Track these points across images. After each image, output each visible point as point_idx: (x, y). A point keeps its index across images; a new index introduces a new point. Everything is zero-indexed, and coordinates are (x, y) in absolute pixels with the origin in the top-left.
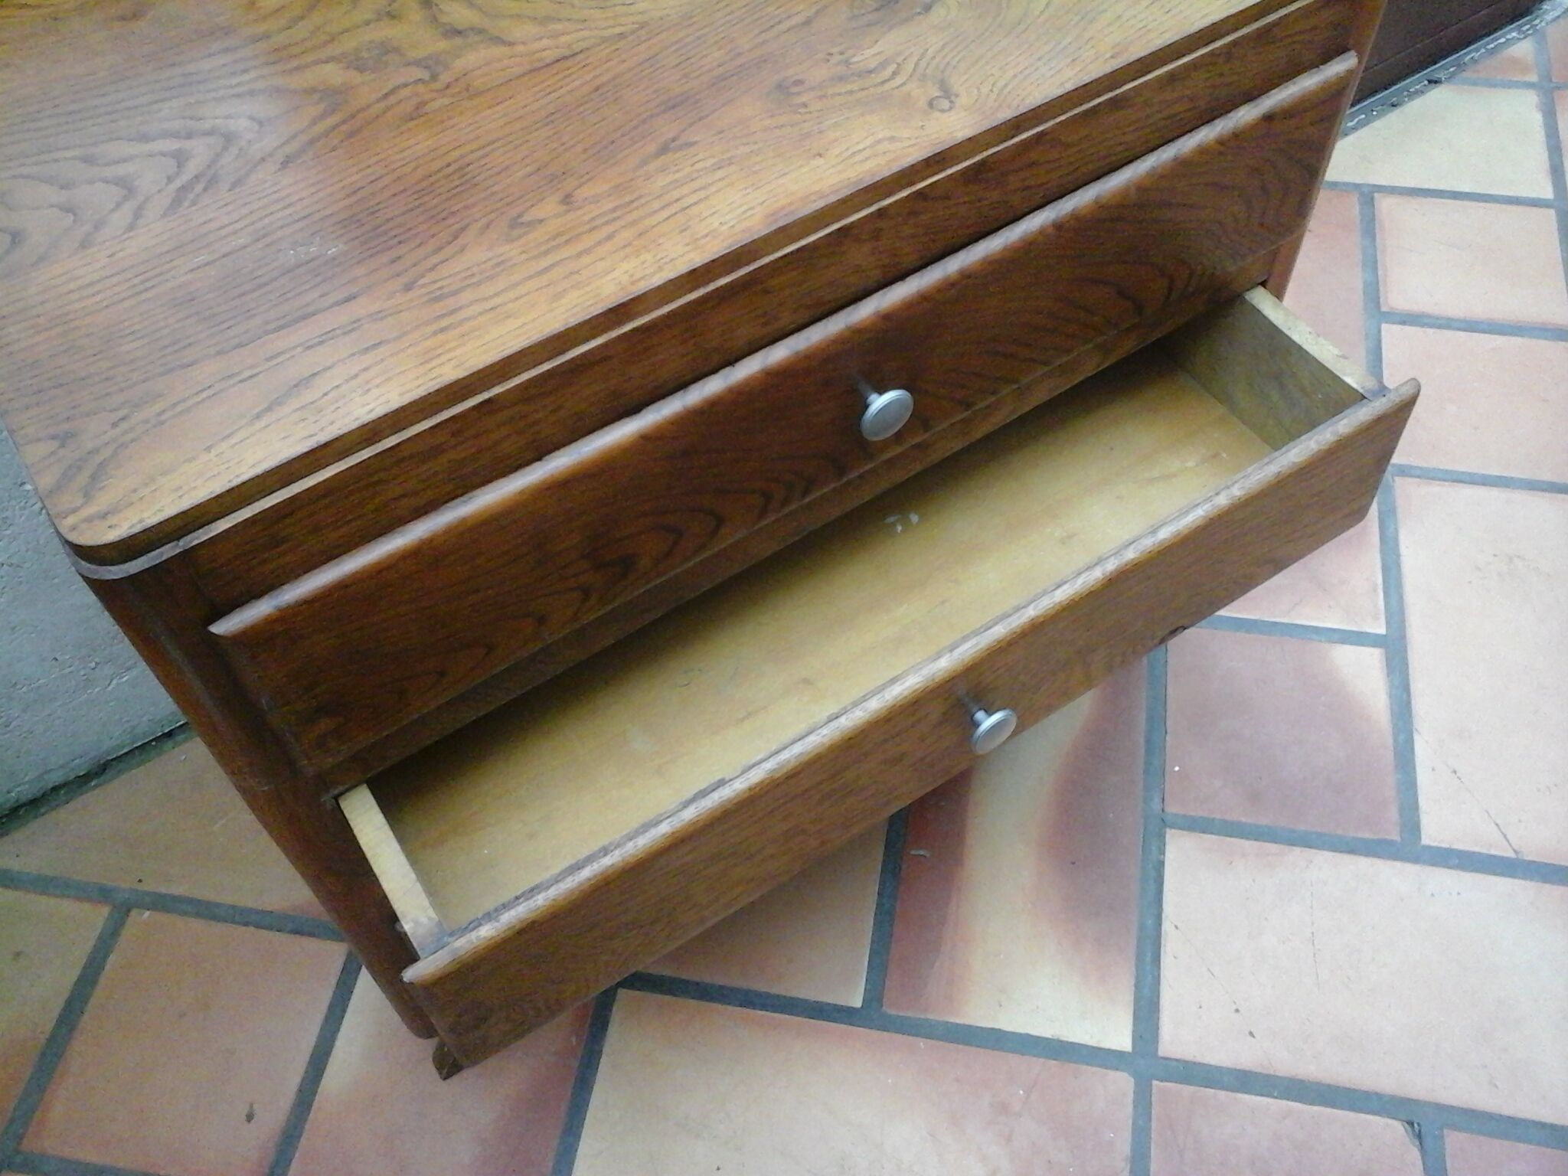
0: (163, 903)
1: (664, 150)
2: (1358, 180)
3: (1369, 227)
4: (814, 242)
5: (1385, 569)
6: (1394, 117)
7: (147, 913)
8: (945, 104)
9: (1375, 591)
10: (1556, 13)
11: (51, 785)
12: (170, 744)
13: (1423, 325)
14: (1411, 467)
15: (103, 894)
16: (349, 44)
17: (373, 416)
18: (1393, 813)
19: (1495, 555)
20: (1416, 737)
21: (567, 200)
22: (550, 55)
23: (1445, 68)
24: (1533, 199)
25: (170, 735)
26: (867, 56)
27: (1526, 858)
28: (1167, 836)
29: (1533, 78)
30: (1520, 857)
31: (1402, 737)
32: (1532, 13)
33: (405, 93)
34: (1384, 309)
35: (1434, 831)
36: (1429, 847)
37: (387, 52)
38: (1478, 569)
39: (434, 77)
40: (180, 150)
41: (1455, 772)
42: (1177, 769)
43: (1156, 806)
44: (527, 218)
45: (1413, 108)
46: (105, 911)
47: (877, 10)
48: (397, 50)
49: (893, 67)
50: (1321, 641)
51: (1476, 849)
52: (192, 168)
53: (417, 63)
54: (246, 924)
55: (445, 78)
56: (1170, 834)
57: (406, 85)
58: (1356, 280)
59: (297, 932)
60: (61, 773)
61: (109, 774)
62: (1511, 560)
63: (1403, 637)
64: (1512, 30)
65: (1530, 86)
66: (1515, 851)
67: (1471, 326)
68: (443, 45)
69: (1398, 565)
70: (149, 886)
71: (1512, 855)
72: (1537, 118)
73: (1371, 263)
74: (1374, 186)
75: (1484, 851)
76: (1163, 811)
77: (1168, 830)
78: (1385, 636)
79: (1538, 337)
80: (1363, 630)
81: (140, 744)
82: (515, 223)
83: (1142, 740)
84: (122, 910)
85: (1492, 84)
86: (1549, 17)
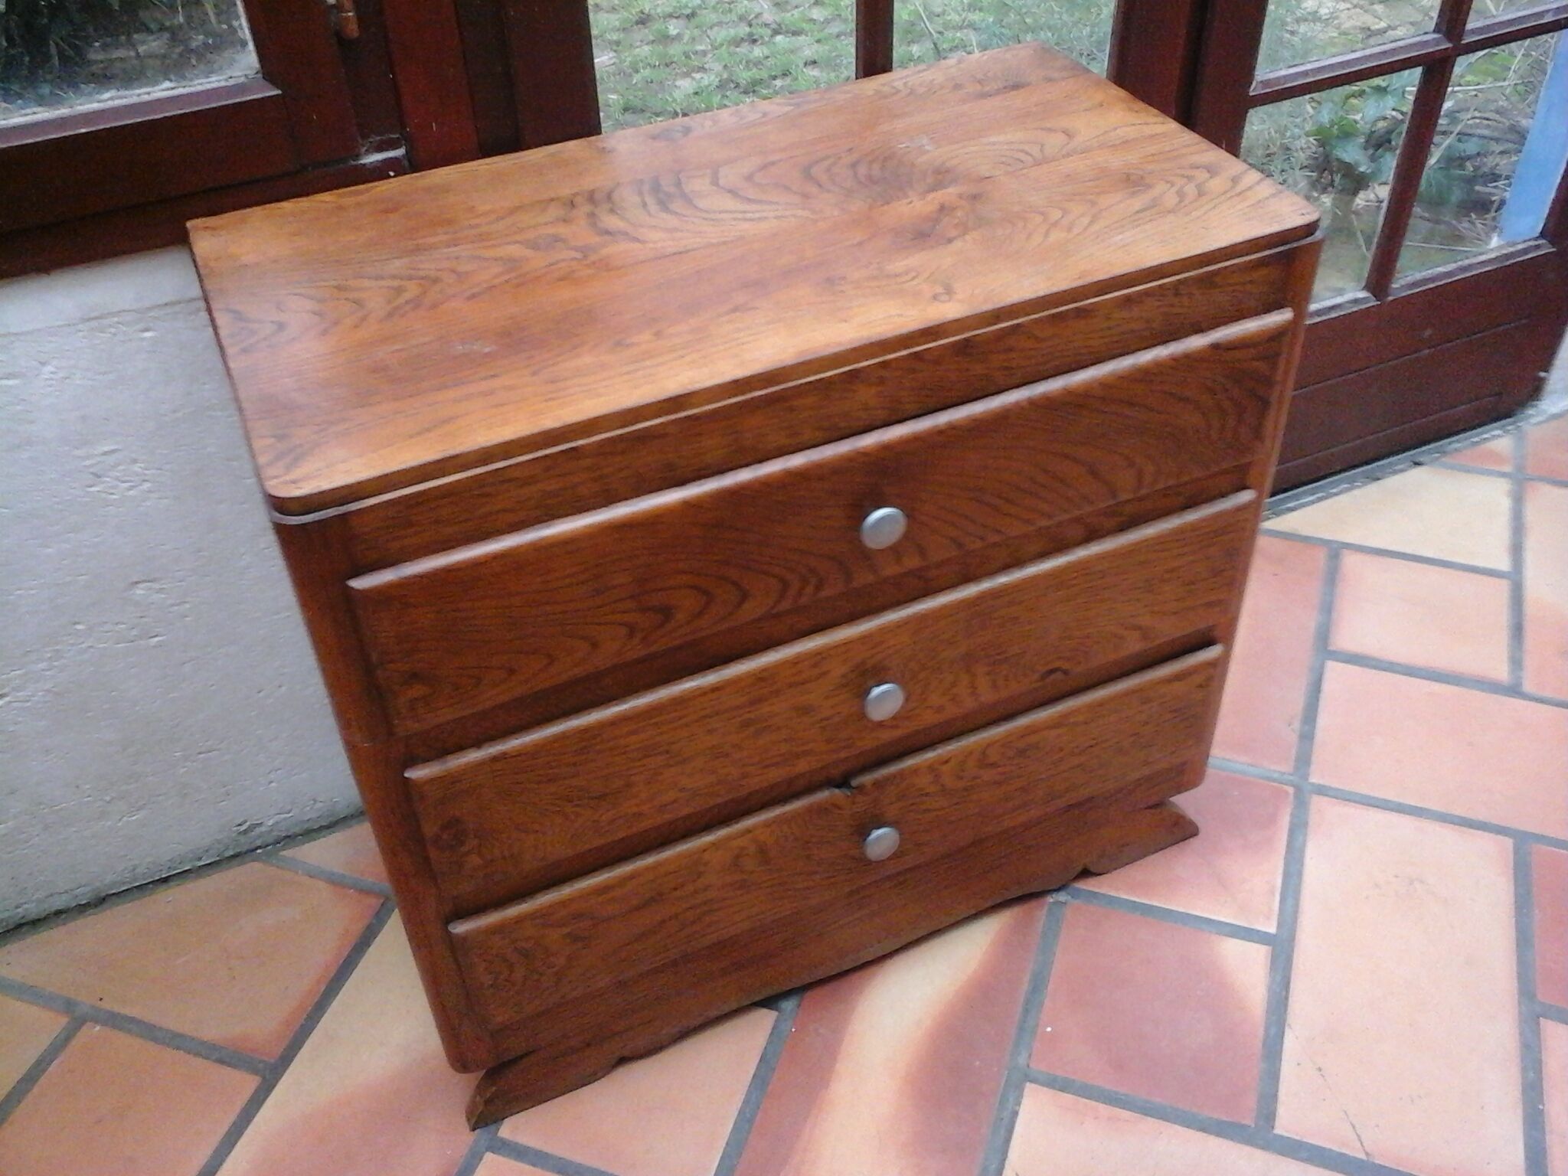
0: (115, 1021)
1: (735, 310)
2: (1327, 536)
3: (1332, 577)
4: (831, 377)
5: (1287, 875)
6: (1373, 488)
7: (98, 1028)
8: (946, 297)
9: (1273, 894)
10: (1540, 419)
11: (53, 909)
12: (164, 886)
13: (1367, 666)
14: (1331, 788)
15: (69, 1006)
16: (530, 235)
17: (489, 444)
18: (1251, 1101)
19: (1396, 877)
20: (1287, 1031)
21: (658, 334)
22: (670, 250)
23: (1429, 452)
24: (1491, 570)
25: (165, 880)
26: (899, 265)
27: (1377, 1162)
28: (1026, 1090)
29: (1507, 469)
30: (1371, 1160)
31: (1273, 1031)
32: (1515, 415)
33: (563, 265)
34: (1331, 648)
35: (1286, 1123)
36: (1282, 1137)
37: (556, 241)
38: (1377, 886)
39: (585, 257)
40: (400, 286)
41: (1320, 1069)
42: (1049, 1029)
43: (1022, 1060)
44: (628, 341)
45: (1392, 482)
46: (64, 1021)
47: (912, 239)
48: (564, 241)
49: (914, 274)
50: (1210, 932)
51: (1328, 1145)
52: (407, 296)
53: (576, 249)
54: (178, 1048)
55: (593, 257)
56: (1029, 1088)
57: (563, 260)
58: (1311, 621)
59: (221, 1061)
60: (64, 897)
61: (105, 906)
62: (1411, 883)
63: (1291, 940)
64: (1497, 428)
65: (1503, 475)
66: (1367, 1154)
67: (1410, 671)
68: (598, 239)
69: (1300, 874)
70: (106, 1005)
71: (1363, 1156)
72: (1505, 504)
73: (1328, 607)
74: (1343, 543)
75: (1335, 1148)
76: (1028, 1066)
77: (1028, 1084)
78: (1274, 936)
79: (1473, 688)
80: (1252, 927)
81: (138, 884)
82: (619, 344)
83: (1022, 999)
84: (77, 1023)
85: (1468, 470)
86: (1533, 421)
